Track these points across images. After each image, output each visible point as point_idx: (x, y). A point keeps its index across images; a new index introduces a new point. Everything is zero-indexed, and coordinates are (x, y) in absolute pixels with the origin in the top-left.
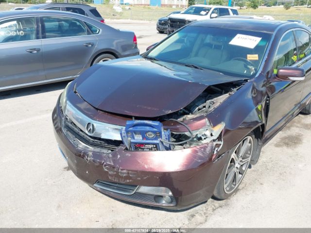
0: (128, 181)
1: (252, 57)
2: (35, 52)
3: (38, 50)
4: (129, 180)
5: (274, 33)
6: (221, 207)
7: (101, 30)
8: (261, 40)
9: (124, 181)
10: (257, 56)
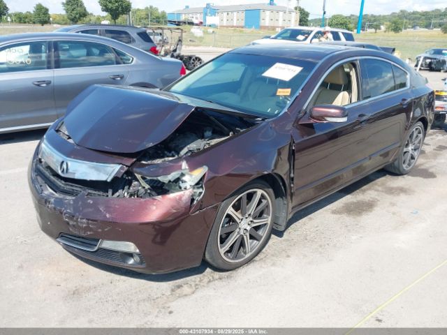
0: (89, 233)
1: (283, 92)
2: (44, 85)
3: (48, 83)
4: (90, 231)
5: (320, 62)
6: (220, 279)
7: (135, 59)
8: (302, 71)
9: (85, 233)
10: (289, 90)
